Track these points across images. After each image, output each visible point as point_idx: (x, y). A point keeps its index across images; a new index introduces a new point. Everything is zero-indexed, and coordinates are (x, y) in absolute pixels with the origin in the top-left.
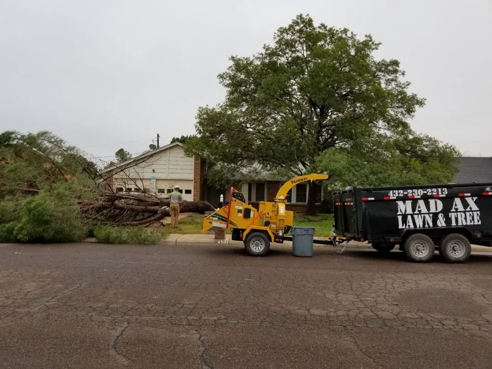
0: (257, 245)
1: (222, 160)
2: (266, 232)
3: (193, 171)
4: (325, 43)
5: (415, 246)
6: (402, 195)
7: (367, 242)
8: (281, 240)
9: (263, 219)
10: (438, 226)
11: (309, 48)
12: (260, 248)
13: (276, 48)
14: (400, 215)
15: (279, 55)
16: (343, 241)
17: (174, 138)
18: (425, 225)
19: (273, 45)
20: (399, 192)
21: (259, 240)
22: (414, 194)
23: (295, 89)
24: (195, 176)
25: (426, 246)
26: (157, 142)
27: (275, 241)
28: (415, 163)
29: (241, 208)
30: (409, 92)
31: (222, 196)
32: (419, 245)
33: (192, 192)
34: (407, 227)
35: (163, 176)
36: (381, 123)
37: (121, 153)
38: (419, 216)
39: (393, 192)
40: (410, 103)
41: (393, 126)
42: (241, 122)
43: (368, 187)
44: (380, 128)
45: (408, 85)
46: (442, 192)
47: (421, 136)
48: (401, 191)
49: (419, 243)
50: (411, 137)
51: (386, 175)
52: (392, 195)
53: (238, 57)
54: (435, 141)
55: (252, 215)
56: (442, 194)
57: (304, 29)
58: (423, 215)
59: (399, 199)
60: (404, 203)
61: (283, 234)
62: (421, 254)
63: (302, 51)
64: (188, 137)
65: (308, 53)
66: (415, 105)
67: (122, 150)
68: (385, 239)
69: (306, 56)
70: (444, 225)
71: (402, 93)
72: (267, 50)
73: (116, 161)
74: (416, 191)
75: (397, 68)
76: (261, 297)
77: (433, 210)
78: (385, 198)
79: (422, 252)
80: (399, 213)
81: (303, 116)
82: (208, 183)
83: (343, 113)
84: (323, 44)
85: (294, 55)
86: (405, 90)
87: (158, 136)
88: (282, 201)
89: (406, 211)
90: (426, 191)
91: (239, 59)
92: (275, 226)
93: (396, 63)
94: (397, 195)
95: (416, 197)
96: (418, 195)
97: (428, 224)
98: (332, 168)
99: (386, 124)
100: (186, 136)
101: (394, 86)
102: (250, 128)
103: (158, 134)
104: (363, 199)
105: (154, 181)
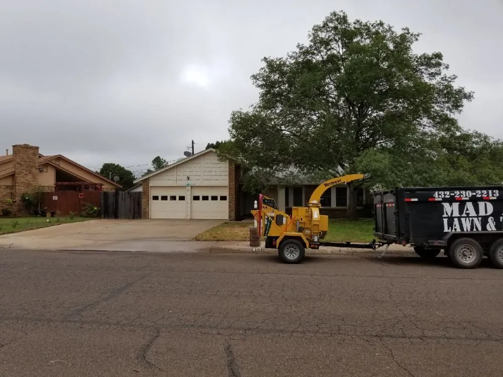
0: (291, 252)
1: (257, 164)
2: (299, 238)
3: (227, 178)
4: (362, 38)
5: (462, 252)
6: (449, 197)
7: (409, 245)
8: (316, 246)
9: (296, 225)
10: (487, 230)
11: (345, 45)
12: (295, 255)
13: (311, 47)
14: (445, 218)
15: (313, 54)
16: (383, 244)
17: (209, 144)
18: (473, 228)
19: (307, 43)
20: (446, 193)
21: (293, 247)
22: (462, 196)
23: (331, 88)
24: (230, 182)
25: (473, 251)
26: (191, 149)
27: (310, 247)
28: (463, 161)
29: (273, 215)
30: (456, 85)
31: (256, 202)
32: (465, 249)
33: (228, 198)
34: (453, 230)
35: (198, 183)
36: (425, 120)
37: (158, 161)
38: (467, 219)
39: (438, 193)
40: (456, 98)
41: (438, 123)
42: (276, 125)
43: (412, 187)
44: (425, 125)
45: (454, 78)
46: (493, 193)
47: (470, 132)
48: (448, 193)
49: (465, 248)
50: (458, 134)
51: (432, 174)
52: (437, 196)
53: (272, 58)
54: (486, 137)
55: (284, 222)
56: (493, 196)
57: (339, 26)
58: (471, 219)
59: (445, 200)
60: (451, 205)
61: (318, 239)
62: (468, 259)
63: (338, 49)
64: (223, 142)
65: (344, 50)
66: (463, 100)
67: (158, 158)
68: (428, 243)
69: (341, 54)
70: (494, 229)
71: (447, 87)
72: (301, 48)
73: (153, 169)
74: (464, 192)
75: (441, 61)
76: (294, 307)
77: (482, 213)
78: (430, 199)
79: (469, 258)
80: (445, 215)
81: (341, 115)
82: (243, 189)
83: (383, 111)
84: (360, 40)
85: (329, 53)
86: (451, 83)
87: (193, 143)
88: (316, 206)
89: (452, 214)
90: (475, 192)
91: (272, 60)
92: (309, 232)
93: (439, 56)
94: (443, 196)
95: (463, 199)
96: (466, 197)
97: (477, 228)
98: (373, 168)
99: (431, 121)
100: (220, 142)
101: (439, 80)
102: (285, 130)
103: (193, 141)
104: (406, 200)
105: (189, 188)
